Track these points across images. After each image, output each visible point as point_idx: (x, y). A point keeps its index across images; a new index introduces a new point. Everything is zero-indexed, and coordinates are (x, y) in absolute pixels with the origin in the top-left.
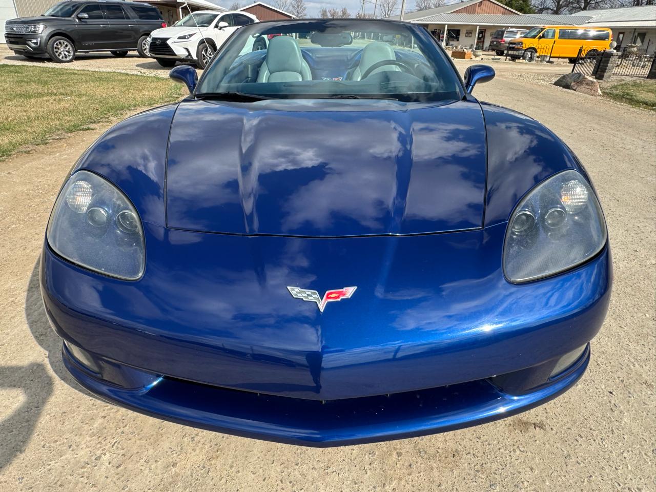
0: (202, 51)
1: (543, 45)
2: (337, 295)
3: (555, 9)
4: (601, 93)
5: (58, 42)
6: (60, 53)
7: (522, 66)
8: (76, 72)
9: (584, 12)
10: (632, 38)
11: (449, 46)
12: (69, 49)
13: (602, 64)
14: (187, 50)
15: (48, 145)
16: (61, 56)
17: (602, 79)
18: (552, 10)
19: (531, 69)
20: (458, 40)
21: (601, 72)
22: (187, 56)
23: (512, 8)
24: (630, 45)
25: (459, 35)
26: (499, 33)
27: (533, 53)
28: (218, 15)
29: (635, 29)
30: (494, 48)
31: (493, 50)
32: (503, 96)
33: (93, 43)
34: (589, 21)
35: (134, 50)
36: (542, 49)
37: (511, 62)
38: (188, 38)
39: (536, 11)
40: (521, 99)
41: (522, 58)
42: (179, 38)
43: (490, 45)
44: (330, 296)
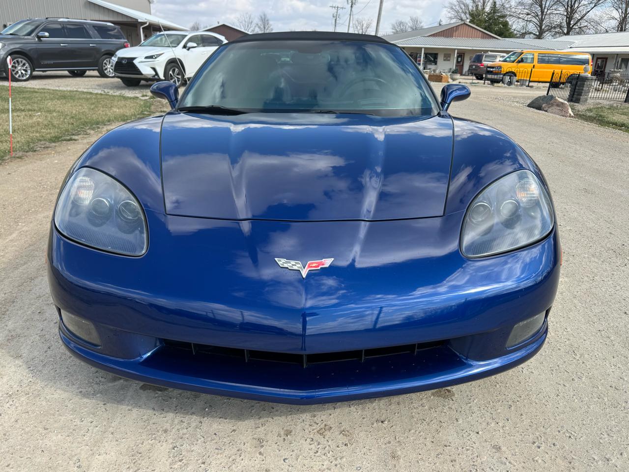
0: (170, 71)
1: (521, 69)
2: (317, 265)
3: (538, 33)
4: (572, 114)
5: (15, 60)
6: (17, 72)
7: (501, 90)
8: (37, 90)
9: (567, 37)
10: (615, 64)
11: (427, 69)
12: (26, 68)
13: (577, 88)
14: (154, 69)
15: (37, 153)
16: (18, 75)
17: (579, 103)
18: (534, 34)
19: (508, 93)
20: (436, 64)
21: (577, 95)
22: (154, 76)
23: (492, 32)
24: (612, 70)
25: (437, 59)
26: (478, 57)
27: (512, 77)
28: (186, 36)
29: (617, 54)
30: (473, 71)
31: (472, 74)
32: (474, 115)
33: (52, 62)
34: (571, 46)
35: (93, 70)
36: (521, 74)
37: (489, 86)
38: (156, 58)
39: (518, 35)
40: (491, 118)
41: (501, 82)
42: (146, 58)
43: (469, 69)
44: (311, 265)
